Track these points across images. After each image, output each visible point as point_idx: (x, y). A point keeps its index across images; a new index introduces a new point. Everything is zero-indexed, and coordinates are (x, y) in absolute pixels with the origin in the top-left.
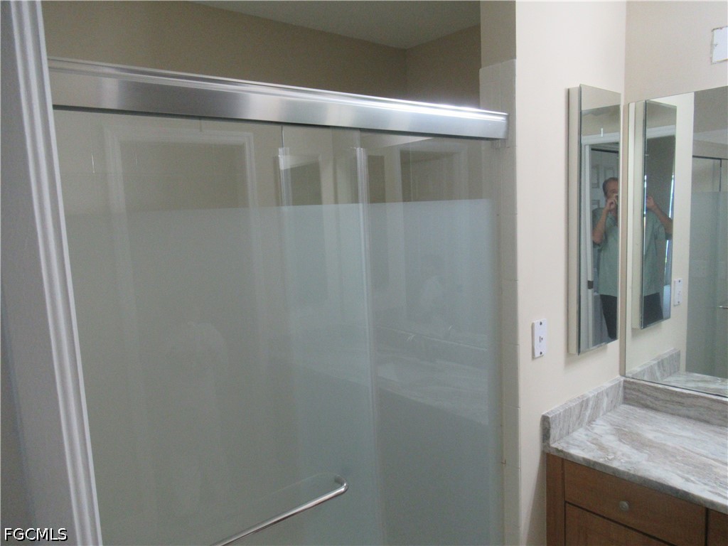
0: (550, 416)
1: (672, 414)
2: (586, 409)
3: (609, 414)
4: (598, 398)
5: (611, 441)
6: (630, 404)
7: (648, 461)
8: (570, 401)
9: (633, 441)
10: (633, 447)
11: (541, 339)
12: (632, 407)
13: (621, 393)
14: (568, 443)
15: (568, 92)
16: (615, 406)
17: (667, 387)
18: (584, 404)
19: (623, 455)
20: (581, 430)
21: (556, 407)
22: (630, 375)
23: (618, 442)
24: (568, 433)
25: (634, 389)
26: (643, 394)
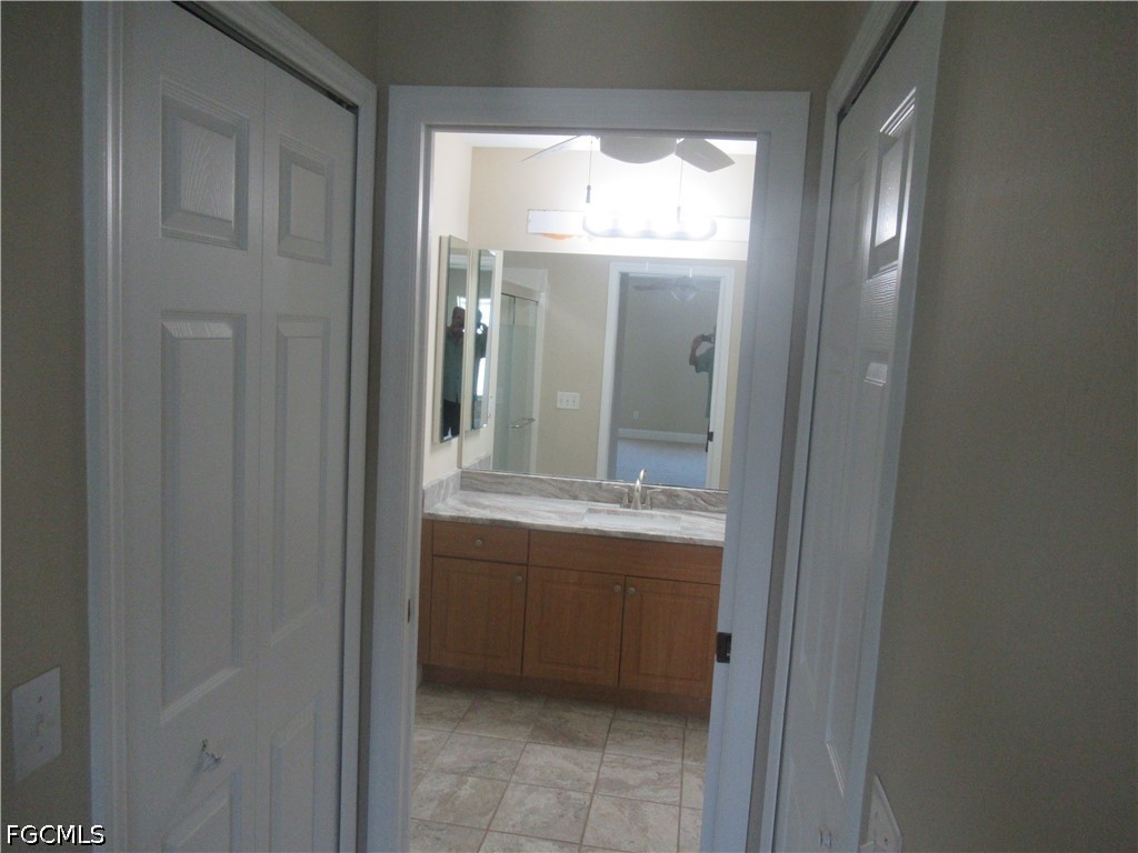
2: (442, 487)
3: (453, 496)
4: (448, 482)
5: (462, 506)
6: (465, 490)
8: (433, 481)
10: (478, 508)
12: (467, 492)
13: (459, 482)
14: (435, 510)
15: (441, 238)
16: (456, 492)
17: (492, 472)
18: (442, 484)
20: (440, 504)
21: (427, 483)
22: (465, 468)
23: (468, 507)
24: (433, 505)
25: (468, 478)
26: (476, 479)
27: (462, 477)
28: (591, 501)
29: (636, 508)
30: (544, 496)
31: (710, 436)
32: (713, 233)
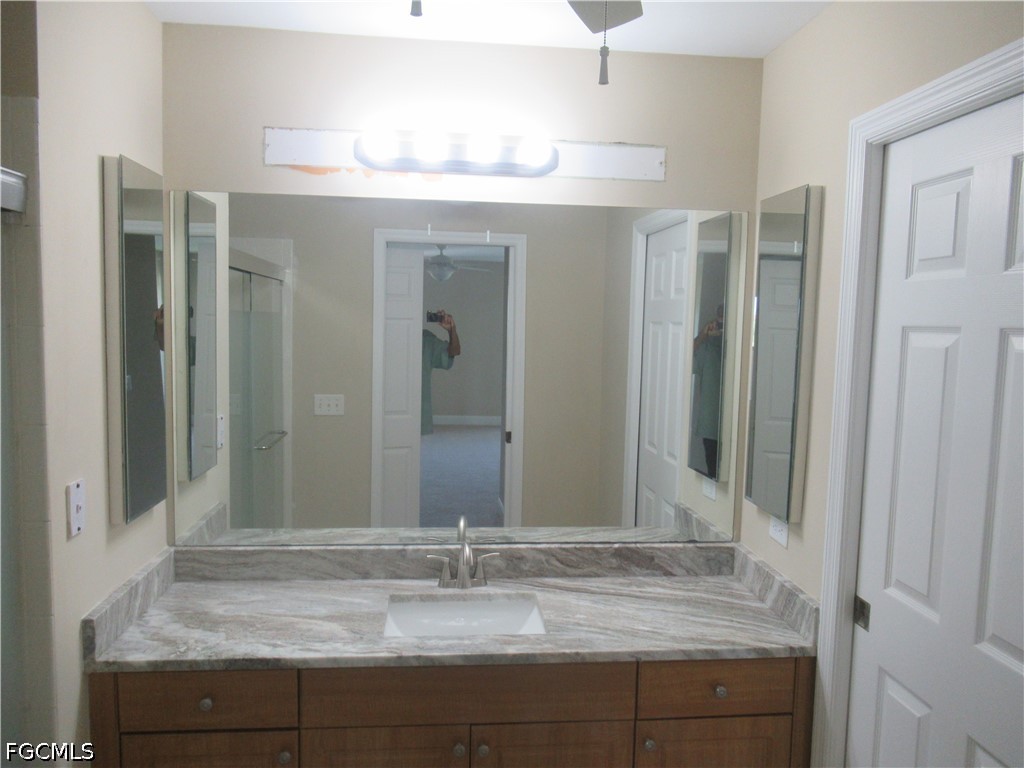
0: (94, 618)
1: (236, 580)
2: (135, 598)
3: (161, 598)
4: (148, 580)
5: (176, 630)
6: (183, 581)
7: (227, 639)
8: (115, 592)
9: (202, 622)
10: (205, 629)
11: (78, 508)
12: (187, 584)
13: (172, 568)
14: (120, 650)
15: (103, 161)
16: (166, 588)
17: (228, 548)
18: (132, 592)
19: (196, 642)
20: (131, 629)
21: (99, 603)
22: (180, 543)
23: (186, 629)
24: (116, 638)
25: (187, 560)
26: (200, 562)
27: (176, 560)
28: (391, 578)
29: (463, 586)
30: (316, 578)
31: (508, 437)
32: (553, 166)
